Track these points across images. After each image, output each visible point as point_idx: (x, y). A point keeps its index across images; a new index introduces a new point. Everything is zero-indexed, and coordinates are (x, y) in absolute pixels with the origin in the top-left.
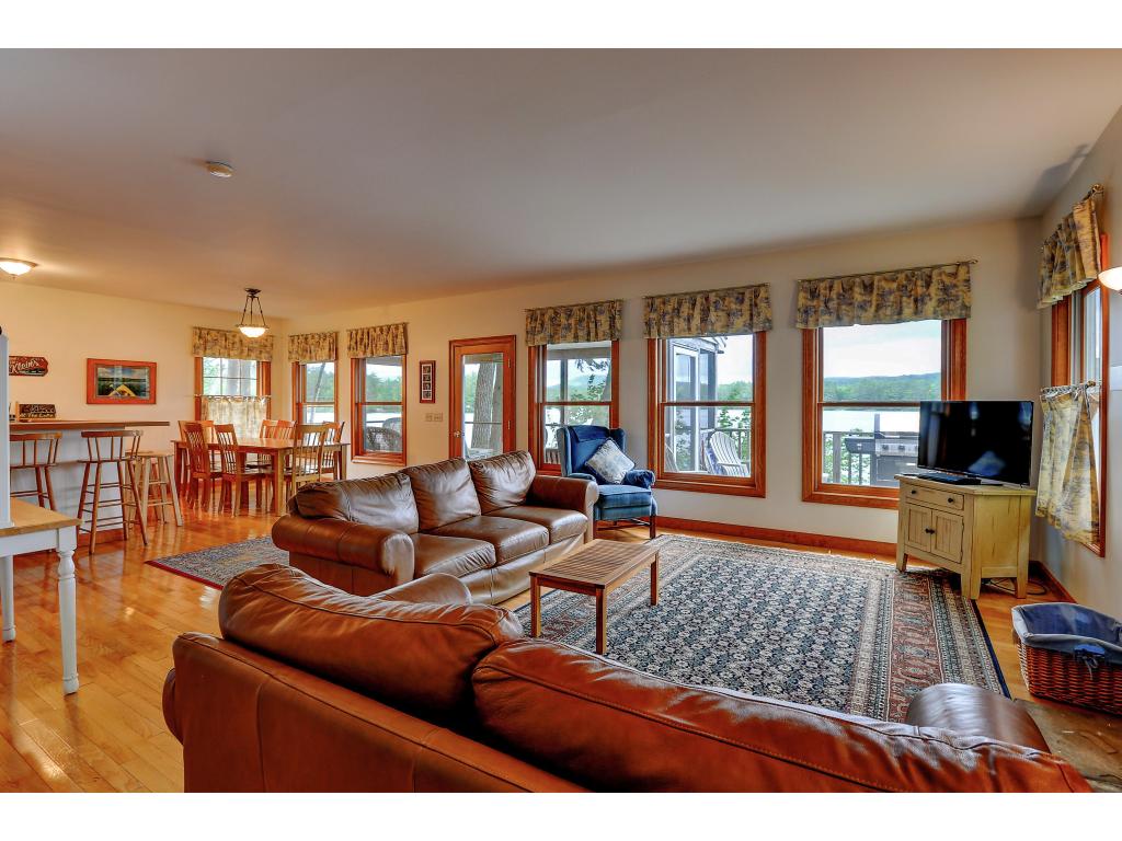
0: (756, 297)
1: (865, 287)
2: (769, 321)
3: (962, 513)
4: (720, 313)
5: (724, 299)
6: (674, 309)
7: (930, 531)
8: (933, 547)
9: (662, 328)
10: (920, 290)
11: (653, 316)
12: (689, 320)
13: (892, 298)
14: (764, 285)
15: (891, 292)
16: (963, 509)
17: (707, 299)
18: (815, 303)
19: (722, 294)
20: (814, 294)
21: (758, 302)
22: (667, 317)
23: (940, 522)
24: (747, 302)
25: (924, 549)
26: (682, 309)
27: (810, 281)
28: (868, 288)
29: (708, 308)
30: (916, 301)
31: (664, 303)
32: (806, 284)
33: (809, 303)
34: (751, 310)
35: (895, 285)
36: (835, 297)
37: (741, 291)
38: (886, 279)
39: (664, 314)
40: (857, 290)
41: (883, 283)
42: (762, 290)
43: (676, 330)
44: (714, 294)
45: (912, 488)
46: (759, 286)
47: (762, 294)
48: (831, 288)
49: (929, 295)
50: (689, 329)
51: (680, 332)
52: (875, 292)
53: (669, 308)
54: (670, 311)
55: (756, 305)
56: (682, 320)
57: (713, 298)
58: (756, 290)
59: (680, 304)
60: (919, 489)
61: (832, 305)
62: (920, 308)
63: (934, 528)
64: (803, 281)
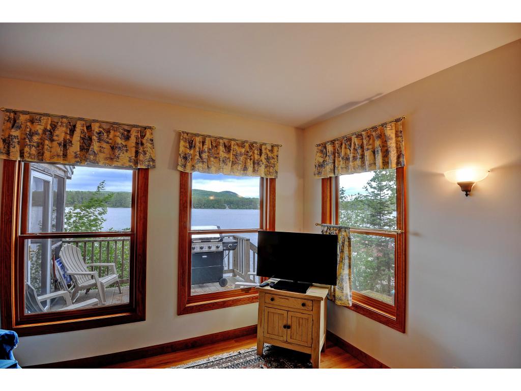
0: (143, 137)
1: (225, 146)
2: (153, 161)
3: (311, 313)
4: (105, 145)
5: (108, 132)
6: (45, 130)
7: (287, 327)
8: (289, 337)
9: (27, 149)
10: (257, 157)
11: (15, 133)
12: (65, 146)
13: (242, 158)
14: (150, 128)
15: (241, 154)
16: (312, 310)
17: (89, 128)
18: (192, 152)
19: (105, 126)
20: (191, 145)
21: (144, 141)
22: (36, 138)
23: (294, 319)
24: (133, 140)
25: (281, 339)
26: (57, 132)
27: (187, 134)
28: (228, 148)
29: (90, 139)
30: (254, 163)
31: (32, 121)
32: (185, 135)
33: (188, 151)
34: (137, 147)
35: (243, 150)
36: (206, 150)
37: (126, 128)
38: (237, 144)
39: (32, 134)
40: (221, 148)
41: (236, 147)
42: (148, 132)
43: (47, 154)
44: (97, 125)
45: (271, 296)
46: (145, 128)
47: (148, 135)
48: (203, 143)
49: (261, 160)
50: (65, 156)
51: (52, 157)
52: (232, 151)
53: (39, 128)
54: (40, 132)
55: (142, 144)
56: (55, 143)
57: (96, 128)
58: (143, 130)
59: (54, 126)
60: (276, 298)
61: (205, 156)
62: (256, 168)
63: (289, 323)
64: (183, 132)
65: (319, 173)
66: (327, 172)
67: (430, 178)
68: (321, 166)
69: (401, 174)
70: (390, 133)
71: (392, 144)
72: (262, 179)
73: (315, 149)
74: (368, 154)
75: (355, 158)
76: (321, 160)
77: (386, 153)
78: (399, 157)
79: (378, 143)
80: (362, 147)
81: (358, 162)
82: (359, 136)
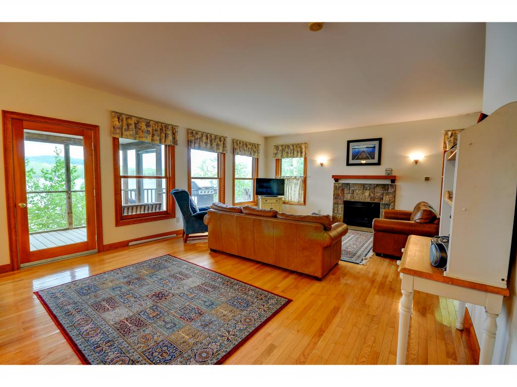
10: (254, 149)
12: (206, 144)
13: (250, 150)
16: (280, 202)
23: (274, 206)
30: (254, 152)
34: (223, 145)
45: (265, 200)
49: (256, 151)
50: (207, 148)
52: (248, 147)
55: (225, 144)
56: (203, 143)
60: (267, 200)
61: (241, 149)
62: (254, 154)
63: (272, 207)
65: (275, 157)
66: (279, 156)
67: (313, 161)
68: (276, 154)
69: (305, 159)
70: (303, 147)
71: (304, 150)
72: (253, 158)
73: (273, 147)
74: (295, 152)
75: (291, 153)
76: (276, 152)
77: (301, 153)
78: (305, 154)
79: (299, 149)
80: (294, 149)
81: (292, 154)
82: (293, 146)
